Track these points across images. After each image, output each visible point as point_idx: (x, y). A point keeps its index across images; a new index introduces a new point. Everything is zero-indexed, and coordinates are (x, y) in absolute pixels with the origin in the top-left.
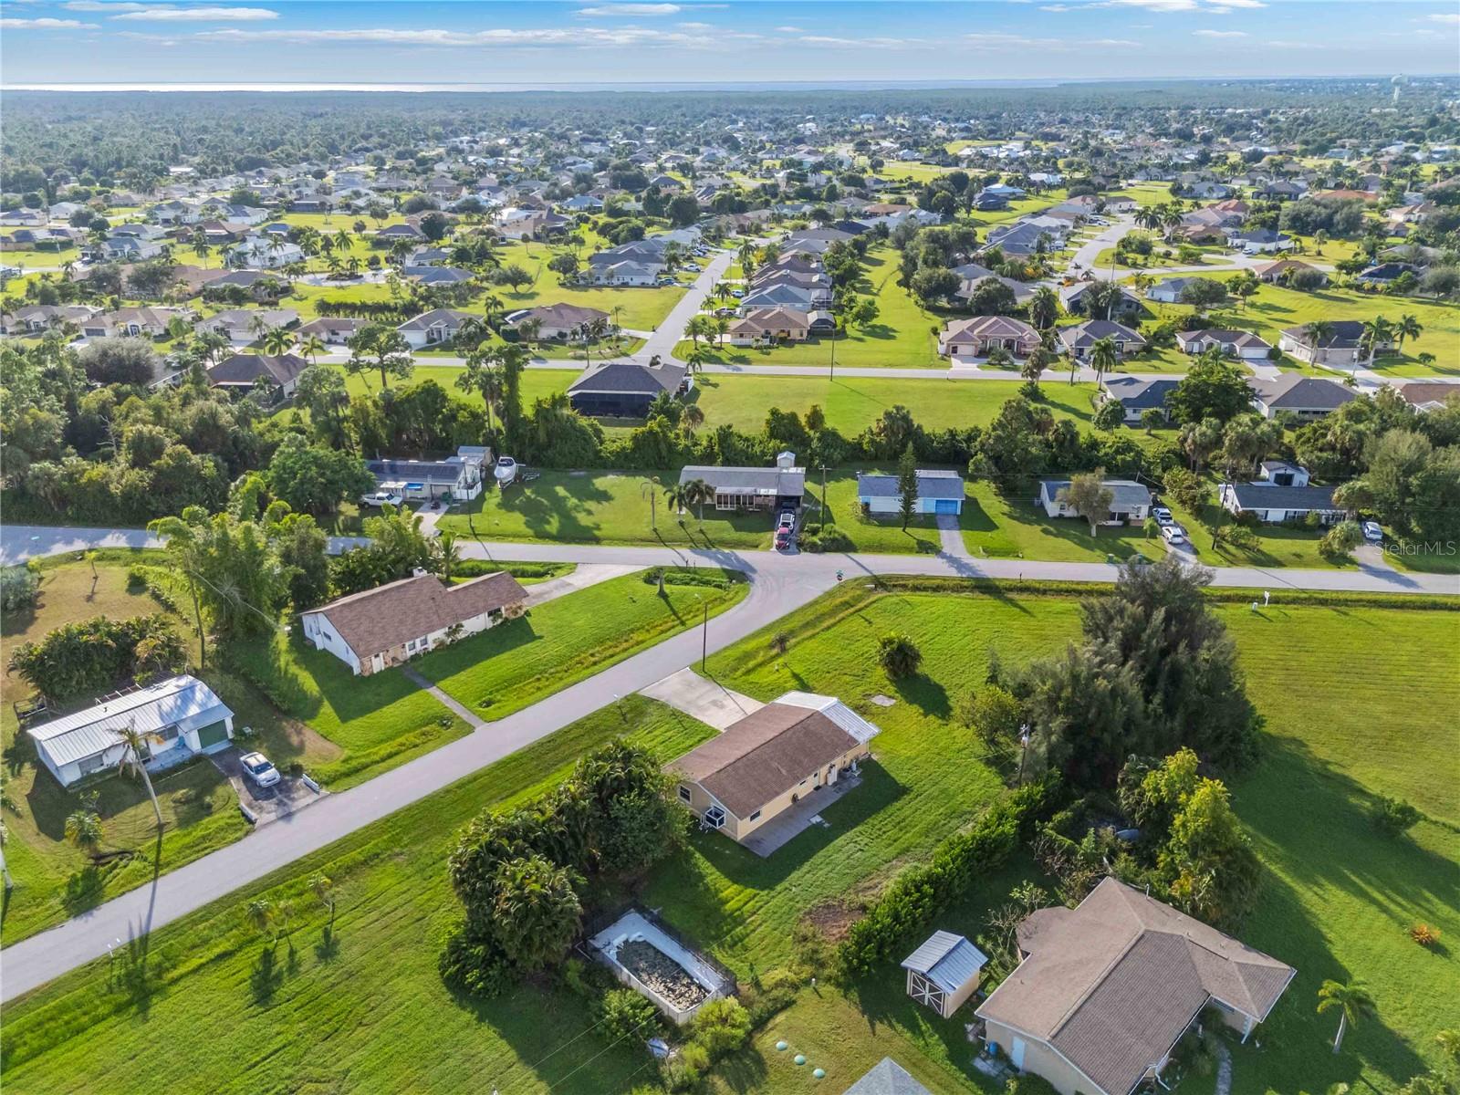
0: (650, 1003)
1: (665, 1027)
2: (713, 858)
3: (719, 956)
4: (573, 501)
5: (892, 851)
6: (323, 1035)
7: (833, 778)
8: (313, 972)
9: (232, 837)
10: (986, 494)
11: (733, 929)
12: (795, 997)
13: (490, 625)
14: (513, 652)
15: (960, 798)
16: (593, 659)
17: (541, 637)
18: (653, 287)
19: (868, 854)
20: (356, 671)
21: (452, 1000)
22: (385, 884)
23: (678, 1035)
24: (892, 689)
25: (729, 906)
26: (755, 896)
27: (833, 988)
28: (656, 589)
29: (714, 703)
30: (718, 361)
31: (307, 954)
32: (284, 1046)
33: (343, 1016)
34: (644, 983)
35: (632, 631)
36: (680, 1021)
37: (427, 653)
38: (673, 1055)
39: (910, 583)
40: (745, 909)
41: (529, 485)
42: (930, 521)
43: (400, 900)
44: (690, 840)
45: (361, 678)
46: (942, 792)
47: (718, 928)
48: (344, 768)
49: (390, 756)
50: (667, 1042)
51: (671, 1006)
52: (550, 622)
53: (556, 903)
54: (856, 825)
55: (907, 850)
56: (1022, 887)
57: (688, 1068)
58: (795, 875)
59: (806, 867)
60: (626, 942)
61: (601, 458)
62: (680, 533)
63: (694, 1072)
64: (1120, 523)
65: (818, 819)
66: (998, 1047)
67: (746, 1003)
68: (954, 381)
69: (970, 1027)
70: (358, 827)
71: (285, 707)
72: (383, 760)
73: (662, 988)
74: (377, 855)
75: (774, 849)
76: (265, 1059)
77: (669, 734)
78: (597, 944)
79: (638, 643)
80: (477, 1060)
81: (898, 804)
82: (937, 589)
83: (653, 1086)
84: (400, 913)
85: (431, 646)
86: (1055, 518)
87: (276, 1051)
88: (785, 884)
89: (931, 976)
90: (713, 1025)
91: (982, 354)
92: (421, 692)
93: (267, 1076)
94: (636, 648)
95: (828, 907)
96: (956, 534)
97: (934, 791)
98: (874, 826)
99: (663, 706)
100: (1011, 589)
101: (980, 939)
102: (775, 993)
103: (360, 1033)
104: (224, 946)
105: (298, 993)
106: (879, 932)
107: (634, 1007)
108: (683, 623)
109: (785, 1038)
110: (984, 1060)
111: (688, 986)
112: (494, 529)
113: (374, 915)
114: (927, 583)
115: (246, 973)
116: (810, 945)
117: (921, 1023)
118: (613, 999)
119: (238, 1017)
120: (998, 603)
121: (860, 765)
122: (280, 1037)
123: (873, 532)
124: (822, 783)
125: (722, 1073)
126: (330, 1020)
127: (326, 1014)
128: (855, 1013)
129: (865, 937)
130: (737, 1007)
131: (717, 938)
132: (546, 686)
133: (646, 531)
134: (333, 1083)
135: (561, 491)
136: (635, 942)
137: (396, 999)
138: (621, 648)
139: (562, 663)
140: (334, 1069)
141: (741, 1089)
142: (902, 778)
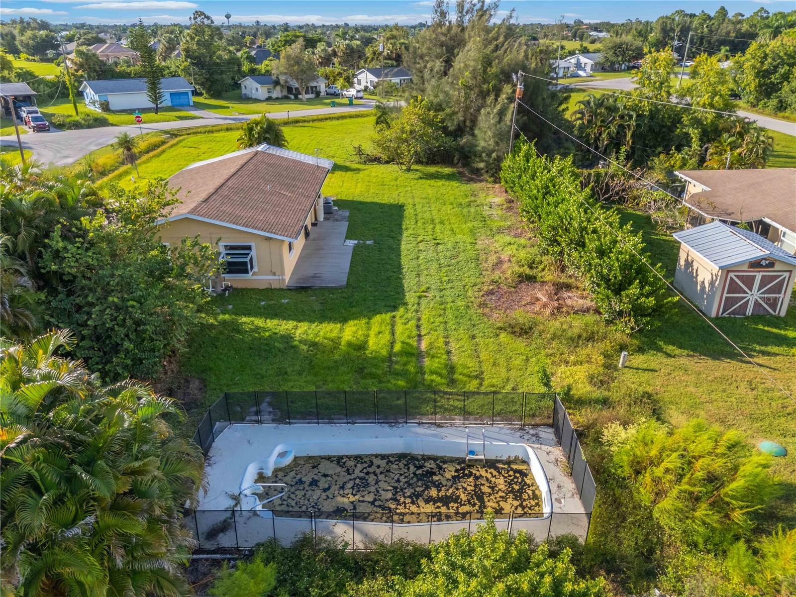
65: (352, 242)
75: (345, 275)
81: (409, 212)
86: (267, 100)
96: (203, 112)
142: (381, 201)
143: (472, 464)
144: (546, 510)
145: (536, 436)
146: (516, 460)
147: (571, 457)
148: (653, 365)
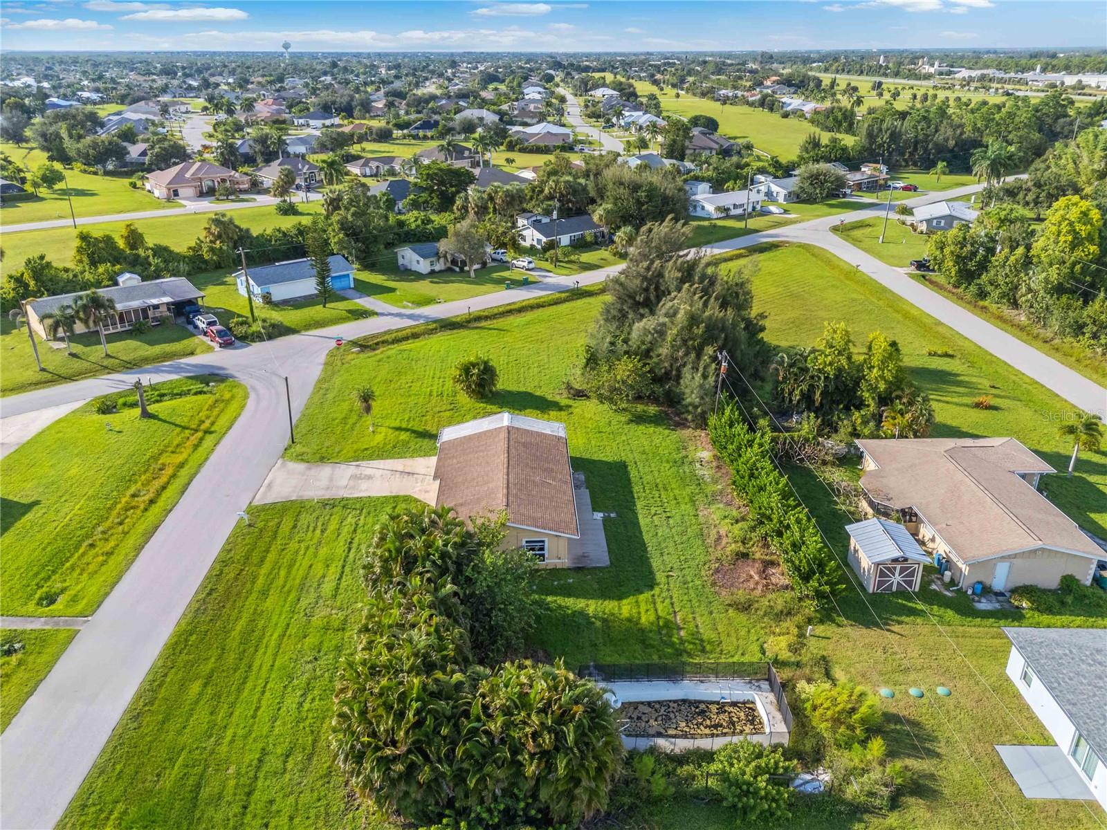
11: (679, 635)
16: (143, 499)
17: (37, 503)
19: (677, 518)
25: (646, 621)
26: (652, 598)
29: (356, 478)
35: (154, 458)
39: (388, 338)
40: (660, 615)
46: (644, 453)
47: (667, 643)
54: (633, 502)
55: (693, 500)
58: (656, 563)
59: (653, 552)
62: (82, 364)
65: (600, 515)
66: (982, 585)
69: (935, 588)
75: (606, 553)
77: (349, 520)
79: (179, 466)
81: (635, 475)
82: (413, 336)
88: (660, 574)
91: (202, 195)
95: (717, 570)
96: (369, 299)
97: (639, 455)
108: (208, 433)
110: (979, 601)
111: (723, 711)
114: (401, 335)
116: (760, 605)
117: (911, 604)
128: (867, 631)
132: (118, 546)
133: (31, 374)
138: (163, 476)
139: (103, 516)
142: (606, 458)
143: (724, 704)
144: (767, 731)
145: (759, 686)
146: (748, 702)
147: (779, 700)
148: (829, 634)
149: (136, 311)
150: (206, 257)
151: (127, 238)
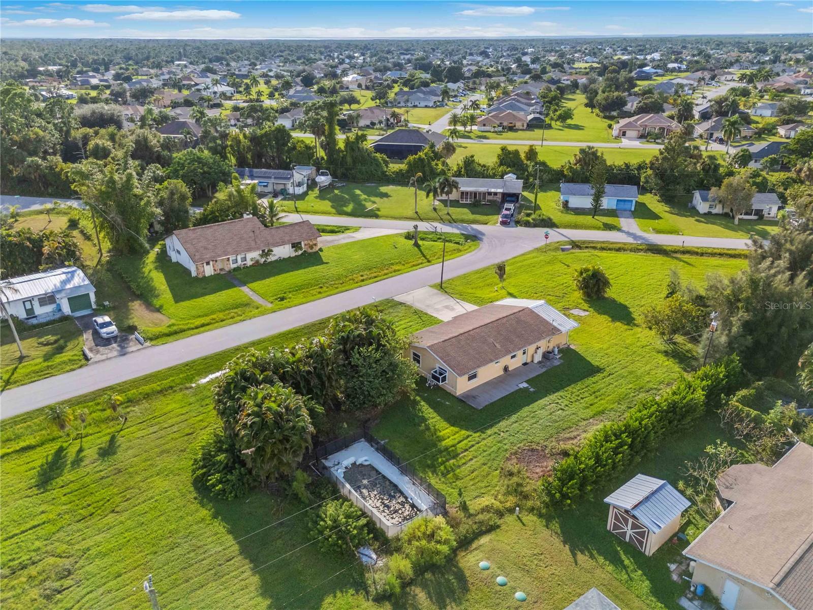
0: (364, 514)
1: (376, 538)
2: (435, 406)
3: (433, 482)
4: (363, 197)
5: (590, 412)
6: (79, 517)
7: (538, 358)
8: (92, 466)
9: (68, 368)
10: (652, 201)
11: (448, 460)
12: (499, 522)
13: (293, 254)
14: (306, 270)
15: (647, 379)
16: (362, 278)
17: (327, 263)
18: (432, 107)
19: (567, 413)
20: (194, 274)
21: (195, 498)
22: (170, 408)
23: (387, 546)
24: (586, 306)
25: (447, 443)
26: (468, 437)
27: (535, 518)
28: (413, 242)
29: (447, 307)
30: (469, 138)
31: (91, 453)
32: (44, 523)
33: (102, 503)
34: (364, 498)
35: (392, 264)
36: (391, 534)
37: (246, 267)
38: (380, 563)
39: (599, 246)
40: (458, 446)
41: (338, 188)
42: (612, 213)
43: (178, 419)
44: (418, 392)
45: (196, 278)
46: (631, 373)
47: (434, 458)
48: (166, 331)
49: (203, 325)
50: (375, 551)
51: (384, 520)
52: (335, 255)
53: (288, 421)
54: (558, 390)
55: (603, 412)
56: (716, 444)
57: (391, 578)
58: (503, 424)
59: (514, 418)
60: (354, 464)
61: (387, 175)
62: (434, 215)
63: (396, 583)
64: (756, 217)
65: (525, 385)
66: (706, 589)
67: (454, 524)
68: (624, 149)
69: (673, 567)
70: (163, 368)
71: (139, 292)
72: (197, 328)
73: (378, 504)
74: (171, 387)
75: (487, 403)
76: (23, 532)
77: (411, 323)
78: (328, 464)
79: (395, 271)
80: (202, 551)
81: (594, 379)
82: (619, 250)
83: (357, 592)
84: (175, 429)
85: (249, 263)
86: (705, 214)
87: (35, 527)
88: (495, 429)
89: (636, 513)
90: (419, 539)
91: (642, 137)
92: (235, 289)
93: (19, 547)
94: (394, 274)
95: (533, 450)
96: (632, 221)
97: (624, 372)
98: (572, 393)
99: (409, 307)
100: (675, 252)
101: (681, 484)
102: (480, 517)
103: (111, 518)
104: (30, 441)
105: (72, 482)
106: (583, 470)
107: (348, 516)
108: (429, 261)
109: (488, 559)
110: (691, 600)
111: (402, 504)
112: (310, 209)
113: (155, 428)
114: (611, 246)
115: (38, 463)
116: (515, 479)
117: (623, 557)
118: (330, 509)
119: (17, 496)
120: (665, 258)
121: (560, 351)
122: (43, 515)
123: (571, 218)
124: (529, 360)
125: (424, 586)
126: (89, 505)
127: (89, 500)
128: (557, 542)
129: (567, 476)
130: (444, 525)
131: (433, 468)
132: (326, 291)
133: (410, 213)
134: (71, 559)
135: (358, 192)
136: (361, 465)
137: (150, 493)
138: (383, 272)
139: (339, 279)
140: (77, 547)
141: (442, 604)
142: (595, 362)
149: (480, 193)
150: (565, 173)
151: (527, 153)
